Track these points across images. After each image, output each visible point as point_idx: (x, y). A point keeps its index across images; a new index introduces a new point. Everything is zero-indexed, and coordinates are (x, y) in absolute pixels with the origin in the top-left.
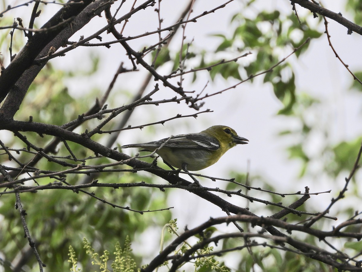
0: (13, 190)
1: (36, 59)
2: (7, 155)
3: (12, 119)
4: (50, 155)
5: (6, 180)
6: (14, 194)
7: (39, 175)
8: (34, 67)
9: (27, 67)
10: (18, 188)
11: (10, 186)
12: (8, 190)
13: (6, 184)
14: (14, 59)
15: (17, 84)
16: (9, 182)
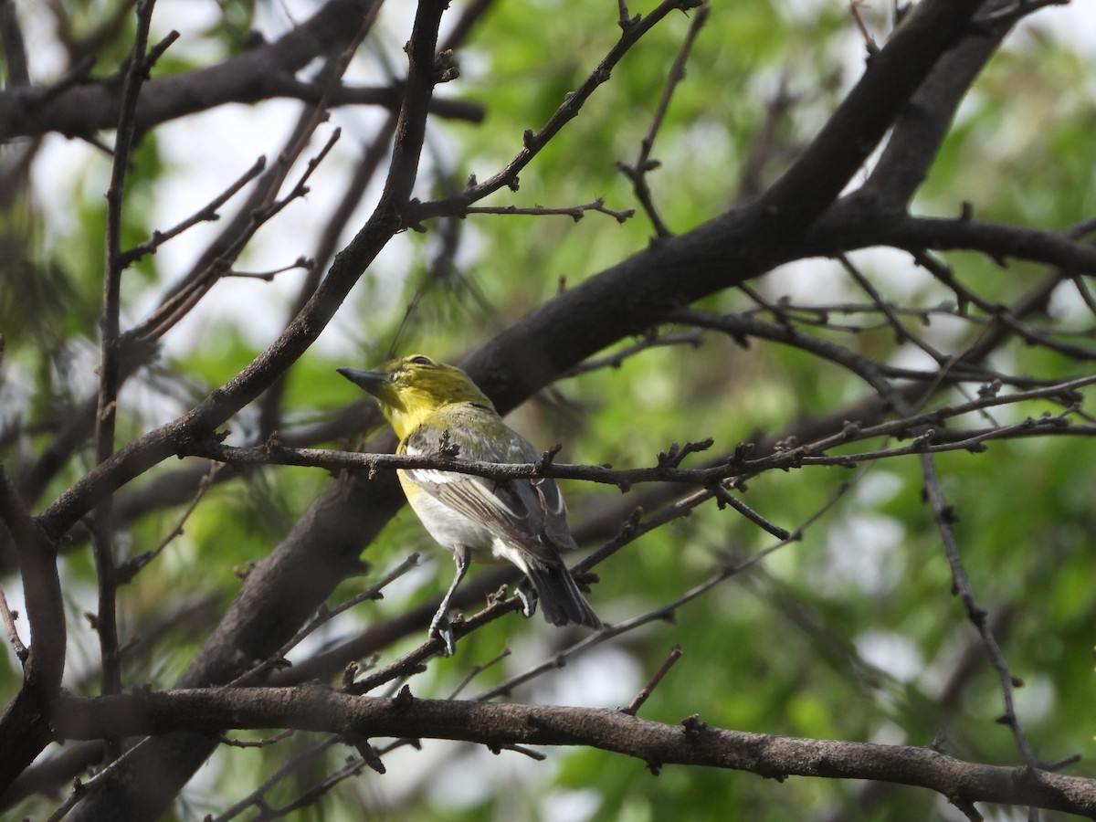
0: (907, 443)
1: (979, 17)
2: (891, 331)
3: (904, 213)
4: (1031, 327)
5: (888, 409)
6: (915, 457)
7: (994, 396)
8: (970, 43)
9: (949, 42)
10: (926, 438)
11: (901, 433)
12: (895, 445)
13: (889, 427)
14: (907, 20)
15: (918, 98)
16: (901, 417)
